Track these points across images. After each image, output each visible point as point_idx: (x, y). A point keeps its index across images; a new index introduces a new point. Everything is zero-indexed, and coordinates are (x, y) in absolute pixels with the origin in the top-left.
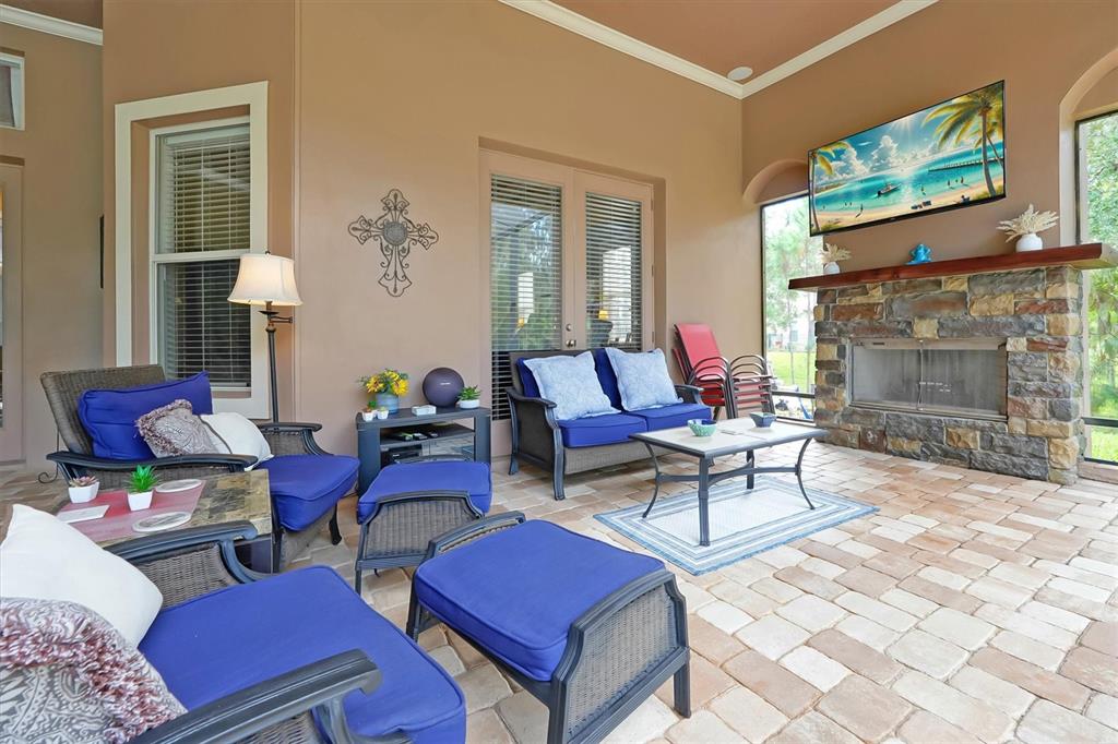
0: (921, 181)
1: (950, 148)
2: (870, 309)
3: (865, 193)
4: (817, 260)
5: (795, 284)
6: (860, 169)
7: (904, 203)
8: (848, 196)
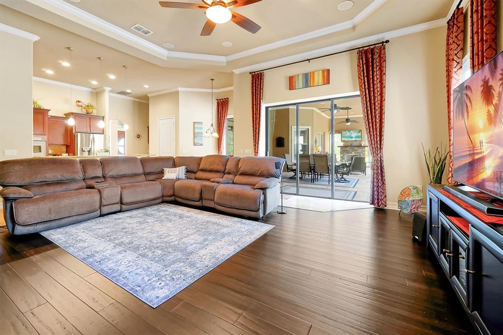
0: (355, 137)
1: (358, 134)
2: (347, 150)
3: (349, 137)
4: (342, 144)
5: (338, 147)
6: (348, 134)
7: (354, 139)
8: (346, 137)
